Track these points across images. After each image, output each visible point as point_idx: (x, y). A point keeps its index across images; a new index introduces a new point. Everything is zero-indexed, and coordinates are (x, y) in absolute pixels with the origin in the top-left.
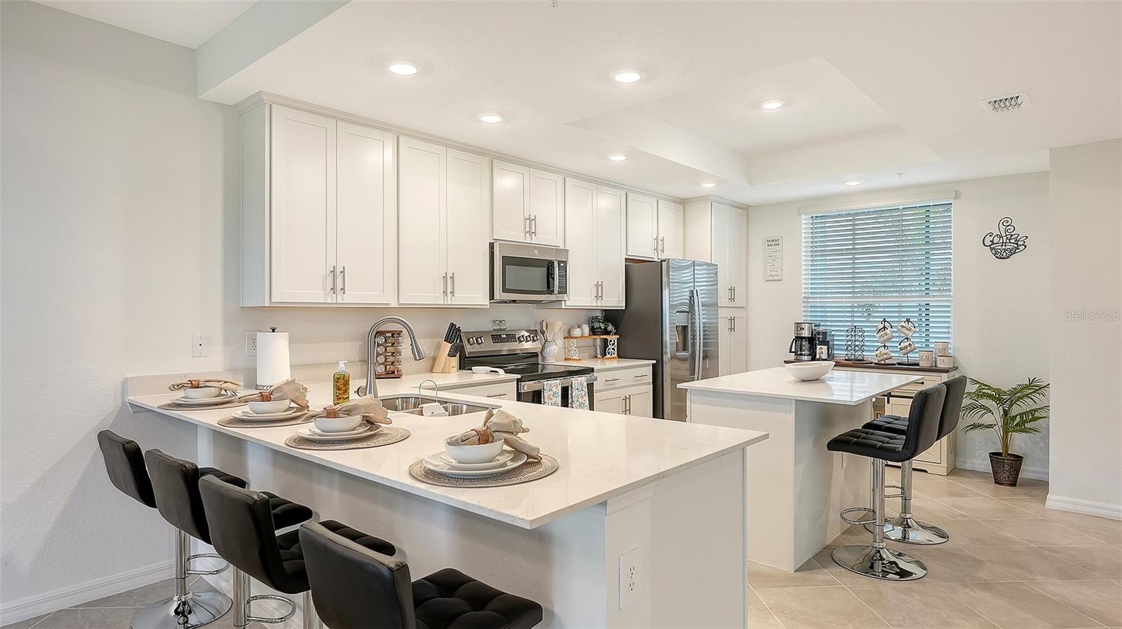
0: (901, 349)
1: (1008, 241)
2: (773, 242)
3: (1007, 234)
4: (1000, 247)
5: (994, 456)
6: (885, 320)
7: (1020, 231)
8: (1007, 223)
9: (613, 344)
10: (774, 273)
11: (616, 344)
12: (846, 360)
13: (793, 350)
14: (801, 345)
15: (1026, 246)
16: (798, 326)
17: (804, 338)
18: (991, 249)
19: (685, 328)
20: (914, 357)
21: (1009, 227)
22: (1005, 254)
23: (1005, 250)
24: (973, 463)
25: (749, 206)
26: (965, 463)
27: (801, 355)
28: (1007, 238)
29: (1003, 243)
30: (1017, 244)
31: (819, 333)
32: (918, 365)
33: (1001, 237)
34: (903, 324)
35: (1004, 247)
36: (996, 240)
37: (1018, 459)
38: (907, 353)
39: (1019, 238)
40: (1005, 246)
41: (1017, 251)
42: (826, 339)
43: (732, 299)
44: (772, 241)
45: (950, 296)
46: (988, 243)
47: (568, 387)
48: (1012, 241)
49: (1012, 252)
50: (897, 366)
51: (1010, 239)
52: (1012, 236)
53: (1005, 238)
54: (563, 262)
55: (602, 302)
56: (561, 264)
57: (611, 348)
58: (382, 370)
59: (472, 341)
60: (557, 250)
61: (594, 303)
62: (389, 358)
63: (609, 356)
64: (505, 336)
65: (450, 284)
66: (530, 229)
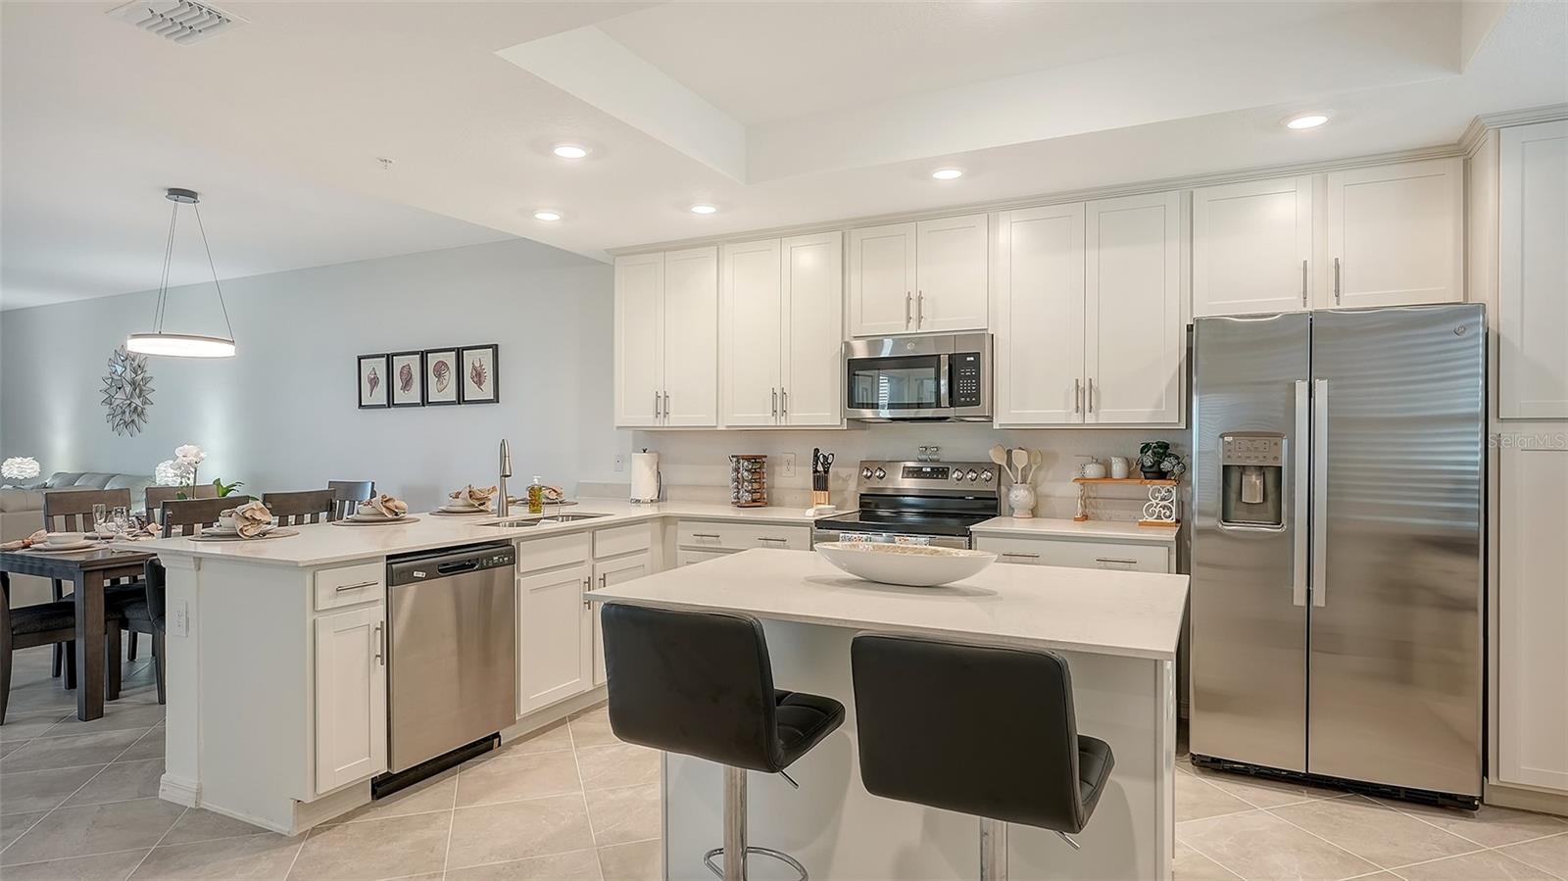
9: (1166, 498)
11: (1174, 497)
54: (969, 355)
55: (1097, 415)
56: (968, 359)
57: (1157, 504)
58: (747, 497)
59: (869, 474)
60: (957, 337)
61: (1075, 419)
62: (756, 486)
63: (1150, 520)
64: (929, 470)
65: (780, 400)
66: (914, 314)
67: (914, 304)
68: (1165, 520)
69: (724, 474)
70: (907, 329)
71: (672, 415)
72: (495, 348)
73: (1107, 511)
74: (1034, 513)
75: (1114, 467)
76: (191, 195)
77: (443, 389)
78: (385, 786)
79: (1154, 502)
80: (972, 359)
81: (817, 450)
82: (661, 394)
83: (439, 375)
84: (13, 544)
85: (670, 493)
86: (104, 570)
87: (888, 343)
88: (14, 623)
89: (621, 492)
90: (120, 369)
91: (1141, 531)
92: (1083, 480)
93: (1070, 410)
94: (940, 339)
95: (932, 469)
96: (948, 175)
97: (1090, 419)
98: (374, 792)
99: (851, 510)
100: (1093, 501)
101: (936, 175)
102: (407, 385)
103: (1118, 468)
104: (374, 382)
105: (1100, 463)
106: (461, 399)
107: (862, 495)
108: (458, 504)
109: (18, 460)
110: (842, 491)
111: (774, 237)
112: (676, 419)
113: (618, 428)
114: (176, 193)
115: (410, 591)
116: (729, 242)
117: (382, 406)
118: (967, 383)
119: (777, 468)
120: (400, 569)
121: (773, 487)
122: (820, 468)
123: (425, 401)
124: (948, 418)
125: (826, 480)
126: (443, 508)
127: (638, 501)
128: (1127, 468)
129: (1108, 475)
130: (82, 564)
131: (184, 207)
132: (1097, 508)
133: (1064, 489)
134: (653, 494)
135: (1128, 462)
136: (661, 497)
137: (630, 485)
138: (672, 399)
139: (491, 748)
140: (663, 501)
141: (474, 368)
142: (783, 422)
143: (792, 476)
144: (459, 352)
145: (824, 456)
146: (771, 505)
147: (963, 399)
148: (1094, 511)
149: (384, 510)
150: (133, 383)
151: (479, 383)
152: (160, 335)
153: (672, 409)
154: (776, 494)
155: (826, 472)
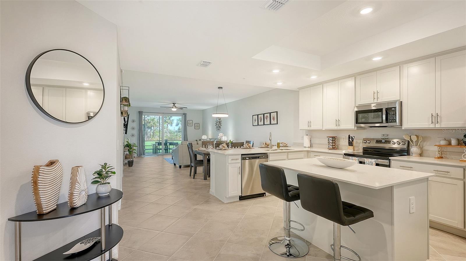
54: (393, 108)
55: (441, 125)
56: (392, 109)
58: (331, 147)
59: (365, 142)
60: (388, 103)
61: (432, 126)
62: (333, 144)
64: (384, 141)
65: (338, 122)
66: (376, 97)
67: (376, 95)
69: (326, 141)
70: (374, 101)
71: (312, 126)
72: (277, 112)
73: (451, 156)
74: (421, 155)
75: (452, 142)
76: (222, 88)
77: (267, 122)
78: (242, 198)
81: (350, 135)
82: (309, 121)
83: (266, 119)
84: (197, 150)
85: (314, 145)
86: (207, 154)
88: (196, 162)
89: (302, 145)
90: (218, 119)
91: (461, 163)
92: (440, 146)
93: (430, 123)
94: (384, 103)
95: (385, 141)
96: (377, 59)
97: (438, 126)
98: (239, 199)
99: (360, 151)
100: (445, 153)
101: (373, 59)
102: (261, 121)
103: (454, 142)
104: (255, 120)
105: (447, 140)
106: (270, 124)
107: (363, 148)
108: (263, 146)
109: (204, 136)
110: (359, 146)
111: (337, 80)
112: (313, 127)
113: (300, 130)
114: (219, 88)
115: (247, 162)
116: (325, 83)
117: (256, 125)
118: (392, 116)
119: (340, 140)
120: (244, 157)
121: (339, 145)
122: (351, 140)
123: (264, 124)
124: (387, 126)
125: (352, 143)
126: (261, 146)
127: (305, 147)
128: (457, 142)
129: (450, 144)
130: (204, 153)
131: (221, 90)
132: (446, 155)
133: (432, 148)
134: (309, 145)
135: (458, 140)
136: (311, 146)
137: (303, 143)
138: (312, 123)
139: (264, 196)
140: (312, 147)
141: (273, 117)
142: (339, 128)
143: (344, 142)
144: (270, 113)
145: (351, 137)
146: (339, 149)
147: (391, 121)
148: (445, 156)
149: (248, 146)
150: (219, 122)
151: (274, 120)
152: (216, 114)
153: (312, 125)
154: (340, 146)
155: (353, 141)
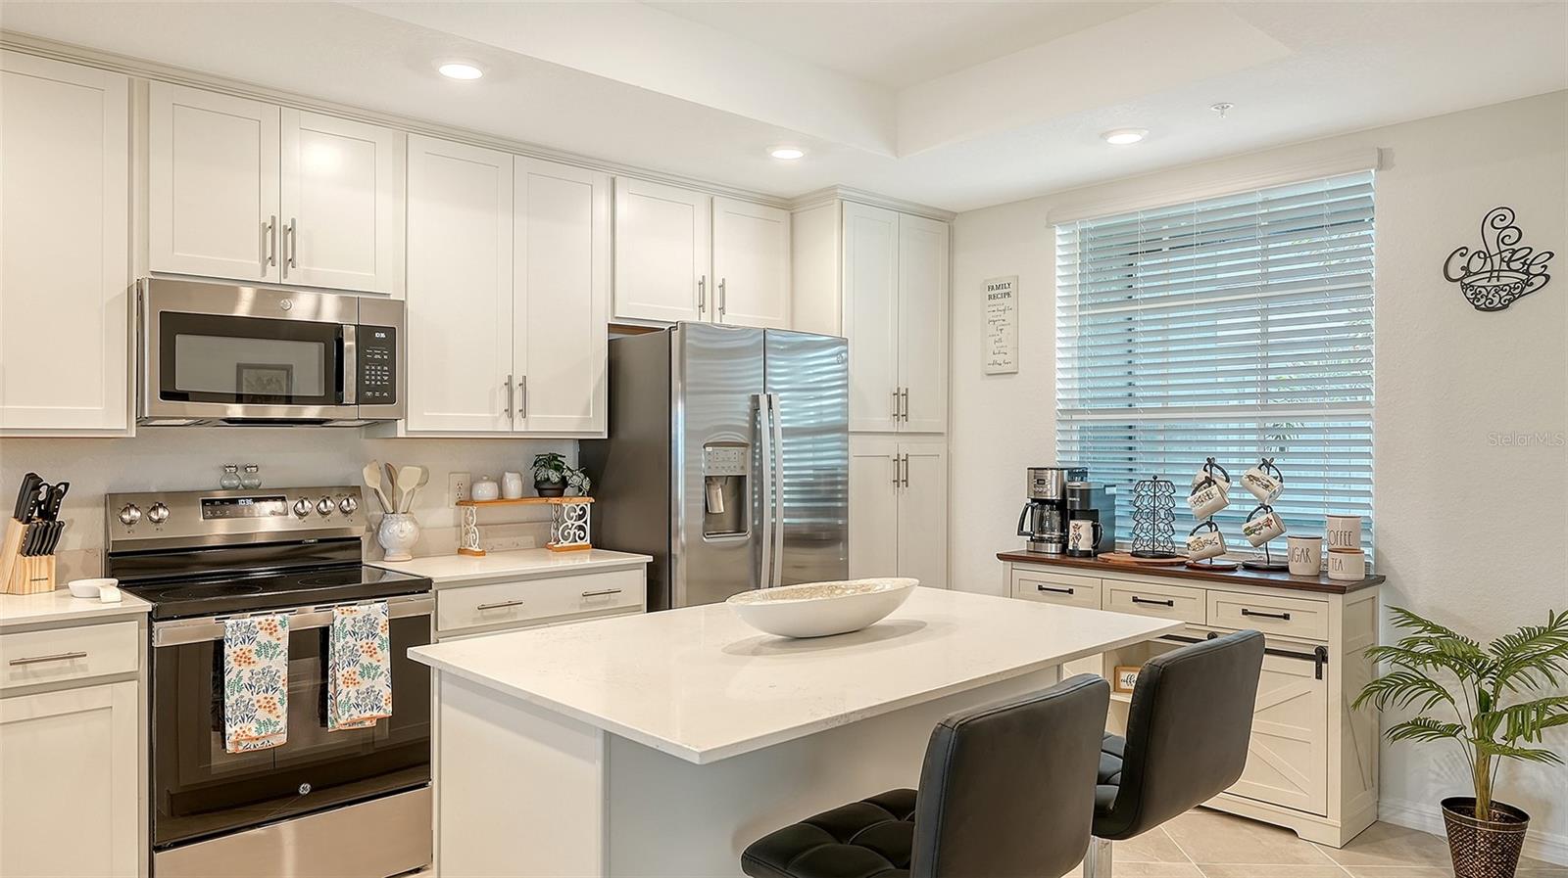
0: (1249, 532)
1: (1504, 266)
2: (999, 291)
3: (1503, 247)
4: (1484, 283)
5: (1455, 806)
6: (1211, 463)
7: (1535, 239)
8: (1501, 220)
9: (580, 517)
10: (1000, 358)
11: (588, 516)
12: (1133, 555)
13: (1027, 528)
14: (1042, 518)
15: (1548, 278)
16: (1037, 476)
17: (1051, 502)
18: (1465, 287)
19: (739, 481)
20: (1278, 549)
21: (1507, 232)
22: (1496, 300)
23: (1498, 289)
24: (1421, 814)
25: (956, 214)
26: (1402, 811)
27: (1042, 540)
28: (1502, 260)
29: (1492, 271)
30: (1527, 273)
31: (1073, 491)
32: (1285, 570)
33: (1487, 256)
34: (1255, 472)
35: (1494, 282)
36: (1476, 264)
37: (1517, 818)
38: (1265, 541)
39: (1531, 257)
40: (1498, 277)
41: (1528, 289)
42: (1089, 505)
43: (901, 415)
44: (998, 288)
45: (1367, 404)
46: (1456, 272)
47: (328, 627)
48: (1515, 265)
49: (1515, 294)
50: (1240, 574)
51: (1510, 260)
52: (1514, 252)
53: (1496, 260)
54: (382, 329)
55: (527, 422)
56: (380, 336)
57: (573, 525)
59: (137, 517)
61: (503, 426)
63: (566, 544)
68: (580, 543)
75: (509, 486)
79: (569, 523)
80: (383, 335)
81: (32, 478)
87: (247, 294)
92: (472, 503)
93: (497, 415)
97: (520, 426)
101: (441, 72)
103: (514, 486)
105: (493, 481)
107: (111, 555)
118: (376, 370)
128: (523, 486)
129: (500, 496)
135: (523, 479)
147: (369, 394)
